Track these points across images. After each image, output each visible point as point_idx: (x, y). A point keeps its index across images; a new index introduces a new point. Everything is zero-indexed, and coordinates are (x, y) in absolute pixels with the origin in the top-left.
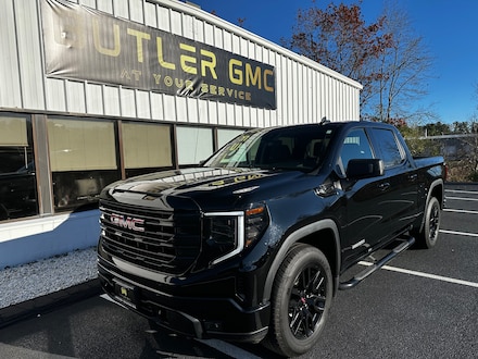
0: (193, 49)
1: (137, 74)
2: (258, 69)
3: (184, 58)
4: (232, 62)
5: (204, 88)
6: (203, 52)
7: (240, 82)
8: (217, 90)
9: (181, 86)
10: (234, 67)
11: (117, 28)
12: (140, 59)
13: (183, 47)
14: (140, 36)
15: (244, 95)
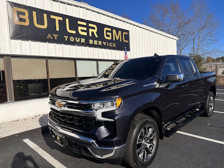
0: (85, 24)
1: (56, 36)
2: (120, 32)
3: (80, 28)
4: (106, 29)
5: (91, 42)
6: (90, 25)
7: (110, 38)
8: (98, 43)
9: (78, 41)
10: (107, 31)
11: (45, 15)
12: (58, 29)
13: (79, 22)
14: (57, 18)
15: (112, 45)
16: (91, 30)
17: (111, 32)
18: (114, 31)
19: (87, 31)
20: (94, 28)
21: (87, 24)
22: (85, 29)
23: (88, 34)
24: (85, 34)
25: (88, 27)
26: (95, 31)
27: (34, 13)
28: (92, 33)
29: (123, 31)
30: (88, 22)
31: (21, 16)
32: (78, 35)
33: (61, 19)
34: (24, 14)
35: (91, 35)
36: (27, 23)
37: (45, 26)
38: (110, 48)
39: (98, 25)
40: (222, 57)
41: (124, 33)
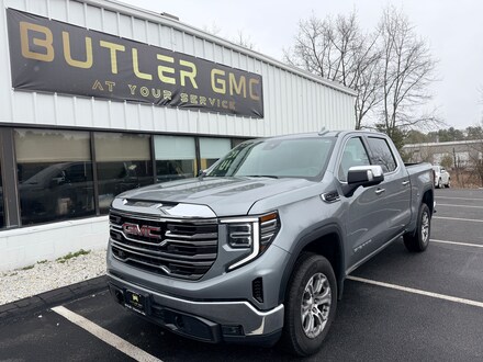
0: (171, 60)
1: (111, 85)
2: (243, 79)
3: (161, 69)
4: (214, 71)
5: (184, 97)
6: (182, 63)
7: (223, 91)
8: (198, 100)
9: (158, 96)
10: (217, 76)
11: (88, 41)
12: (115, 71)
13: (160, 57)
14: (114, 48)
15: (228, 105)
16: (183, 74)
17: (226, 78)
18: (231, 76)
19: (177, 76)
20: (190, 70)
21: (177, 61)
22: (172, 71)
23: (178, 80)
24: (172, 81)
25: (178, 68)
26: (192, 76)
27: (66, 36)
28: (187, 79)
29: (249, 75)
30: (178, 56)
31: (37, 42)
32: (156, 83)
33: (122, 48)
34: (43, 37)
35: (183, 84)
36: (50, 57)
37: (88, 64)
38: (223, 111)
39: (199, 62)
40: (440, 131)
41: (252, 81)
